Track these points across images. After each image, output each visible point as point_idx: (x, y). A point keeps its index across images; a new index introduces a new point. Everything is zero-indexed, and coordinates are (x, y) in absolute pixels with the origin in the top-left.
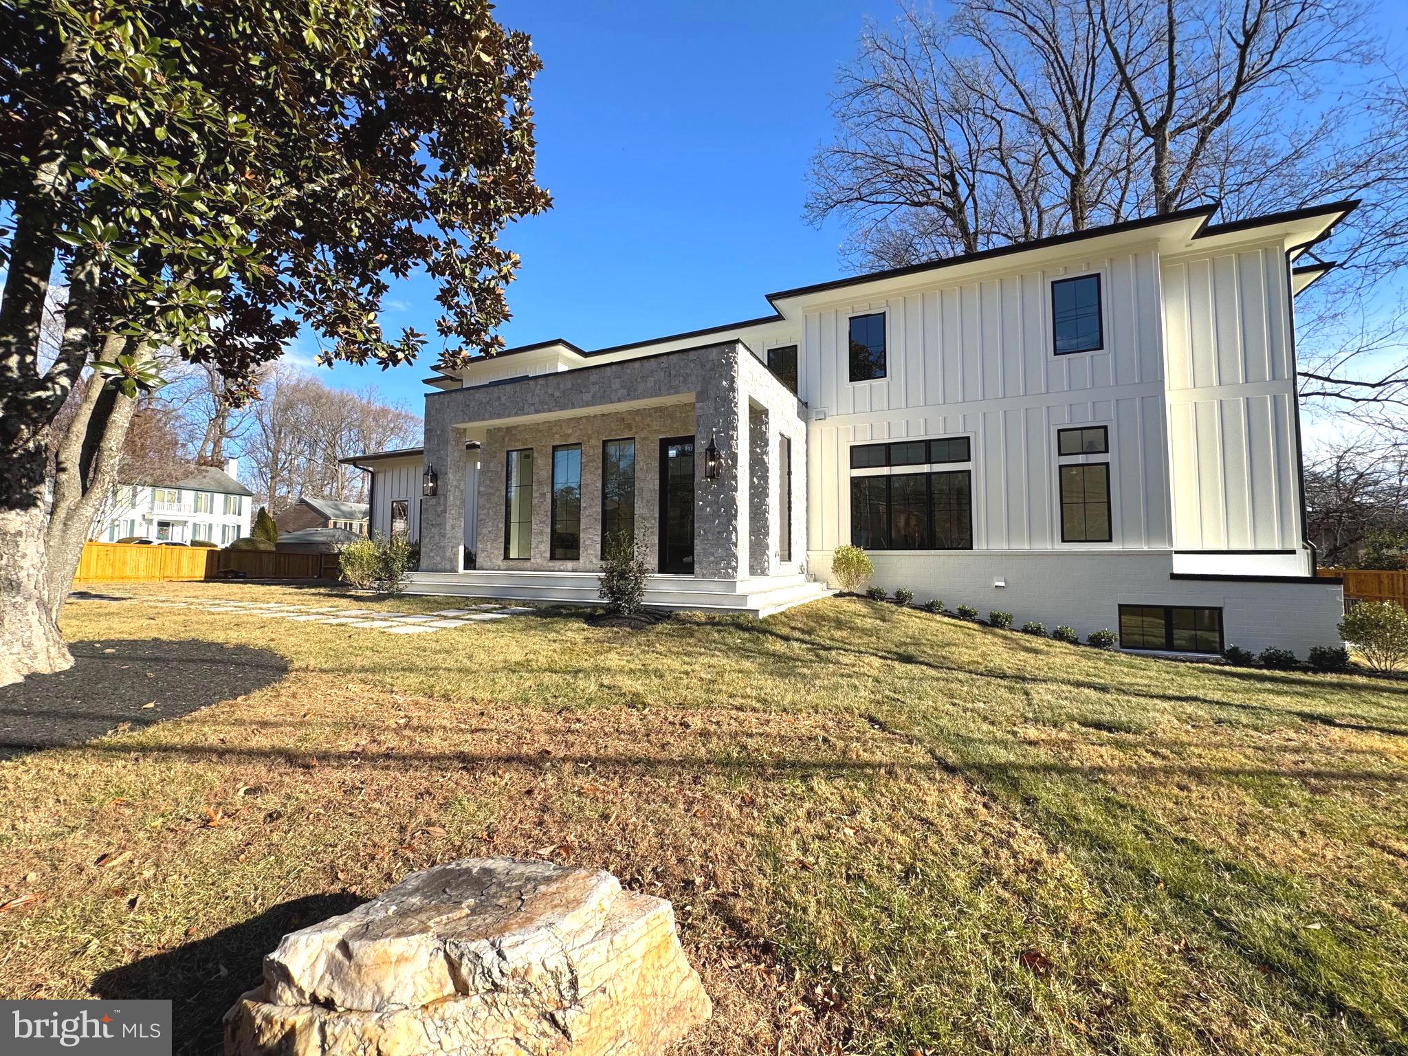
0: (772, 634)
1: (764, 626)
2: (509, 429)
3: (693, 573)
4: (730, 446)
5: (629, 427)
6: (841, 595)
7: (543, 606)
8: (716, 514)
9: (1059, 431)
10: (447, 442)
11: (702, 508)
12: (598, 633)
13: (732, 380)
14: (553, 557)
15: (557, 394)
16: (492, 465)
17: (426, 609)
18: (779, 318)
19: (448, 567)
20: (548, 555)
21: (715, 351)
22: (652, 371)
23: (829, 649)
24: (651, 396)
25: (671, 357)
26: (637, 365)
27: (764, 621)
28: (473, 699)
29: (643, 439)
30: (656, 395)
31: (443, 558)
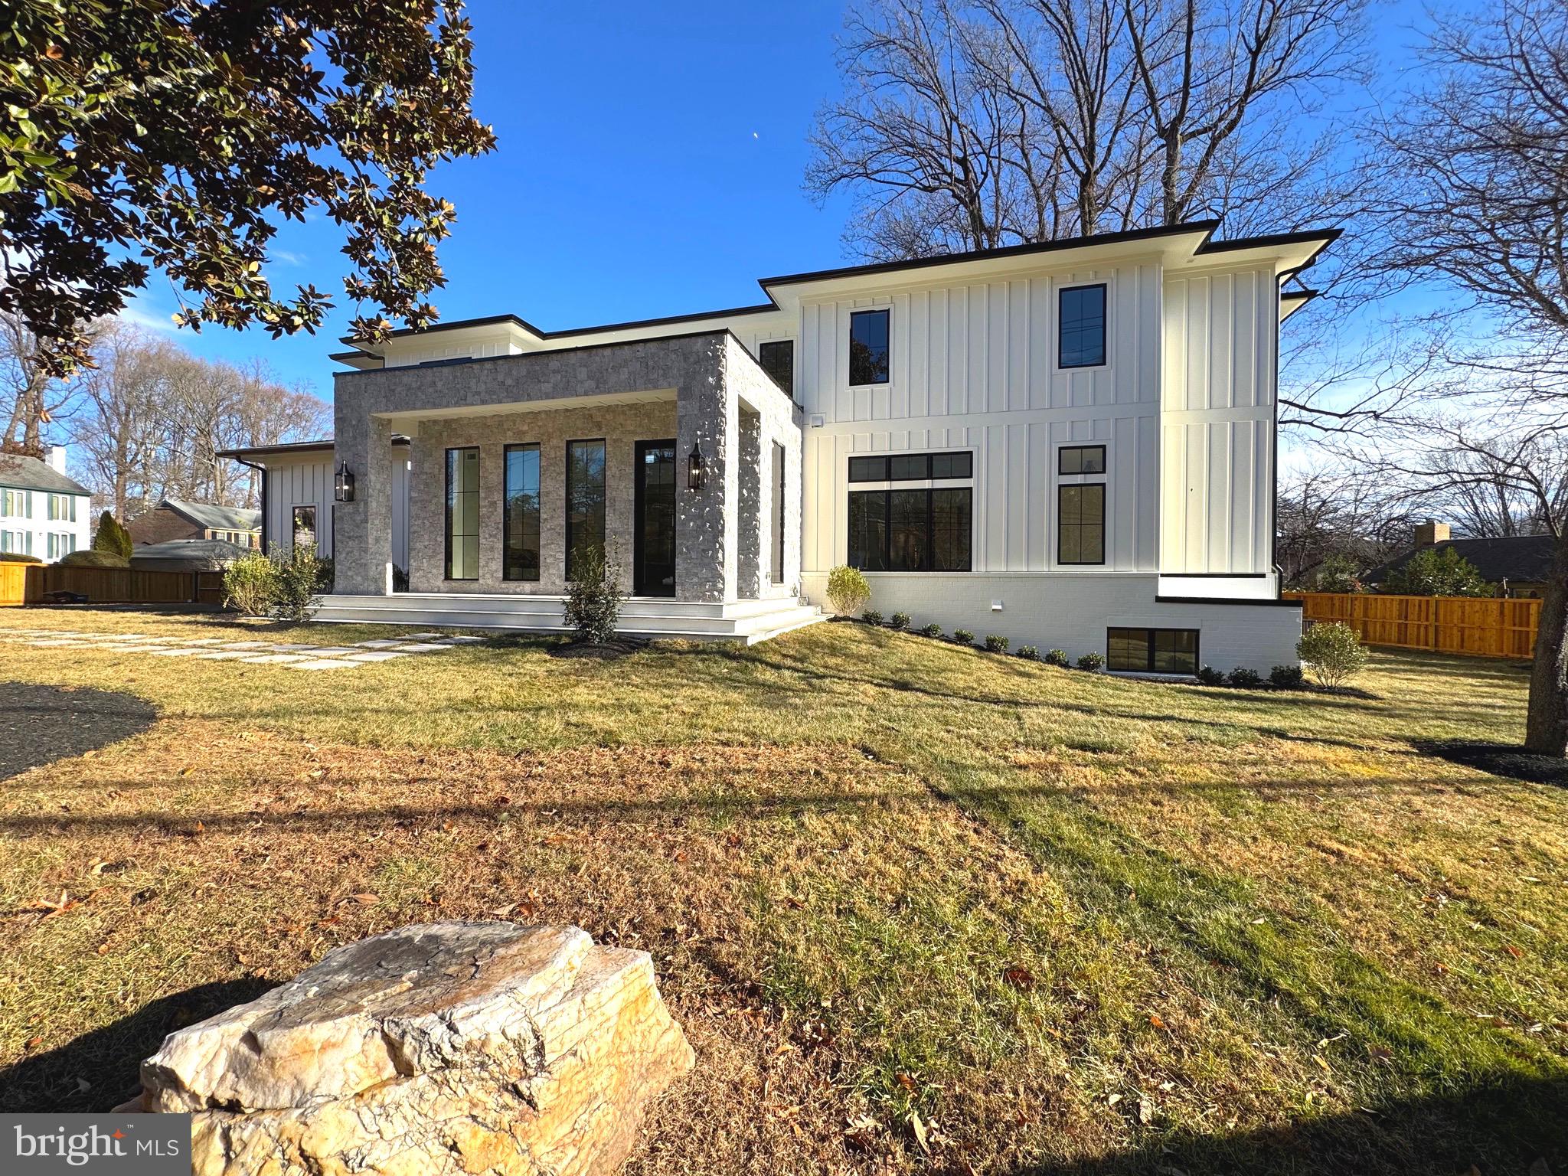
0: (762, 662)
1: (753, 654)
2: (448, 422)
3: (673, 595)
4: (717, 453)
5: (599, 426)
6: (835, 619)
7: (496, 635)
8: (700, 529)
9: (1060, 449)
10: (365, 435)
11: (685, 523)
12: (564, 664)
13: (719, 377)
14: (506, 577)
15: (509, 382)
16: (426, 465)
17: (344, 640)
18: (773, 307)
19: (372, 588)
20: (501, 575)
21: (700, 341)
22: (626, 361)
23: (823, 677)
24: (625, 391)
25: (648, 345)
26: (608, 352)
27: (753, 648)
28: (409, 744)
29: (615, 441)
30: (631, 390)
31: (366, 578)
